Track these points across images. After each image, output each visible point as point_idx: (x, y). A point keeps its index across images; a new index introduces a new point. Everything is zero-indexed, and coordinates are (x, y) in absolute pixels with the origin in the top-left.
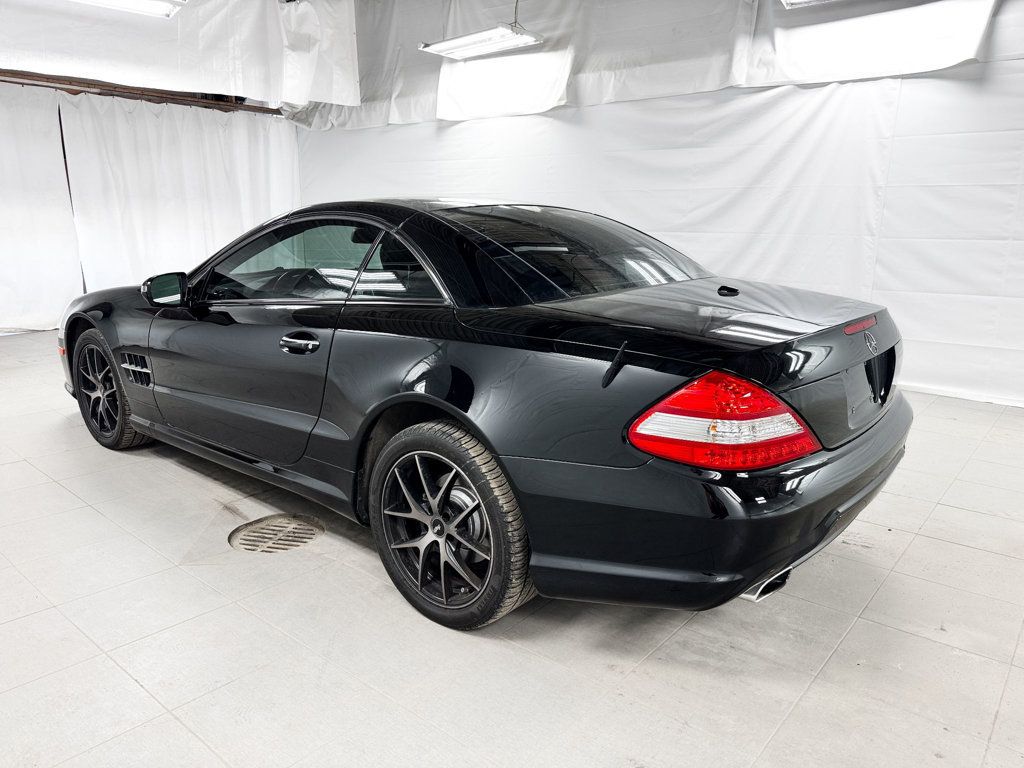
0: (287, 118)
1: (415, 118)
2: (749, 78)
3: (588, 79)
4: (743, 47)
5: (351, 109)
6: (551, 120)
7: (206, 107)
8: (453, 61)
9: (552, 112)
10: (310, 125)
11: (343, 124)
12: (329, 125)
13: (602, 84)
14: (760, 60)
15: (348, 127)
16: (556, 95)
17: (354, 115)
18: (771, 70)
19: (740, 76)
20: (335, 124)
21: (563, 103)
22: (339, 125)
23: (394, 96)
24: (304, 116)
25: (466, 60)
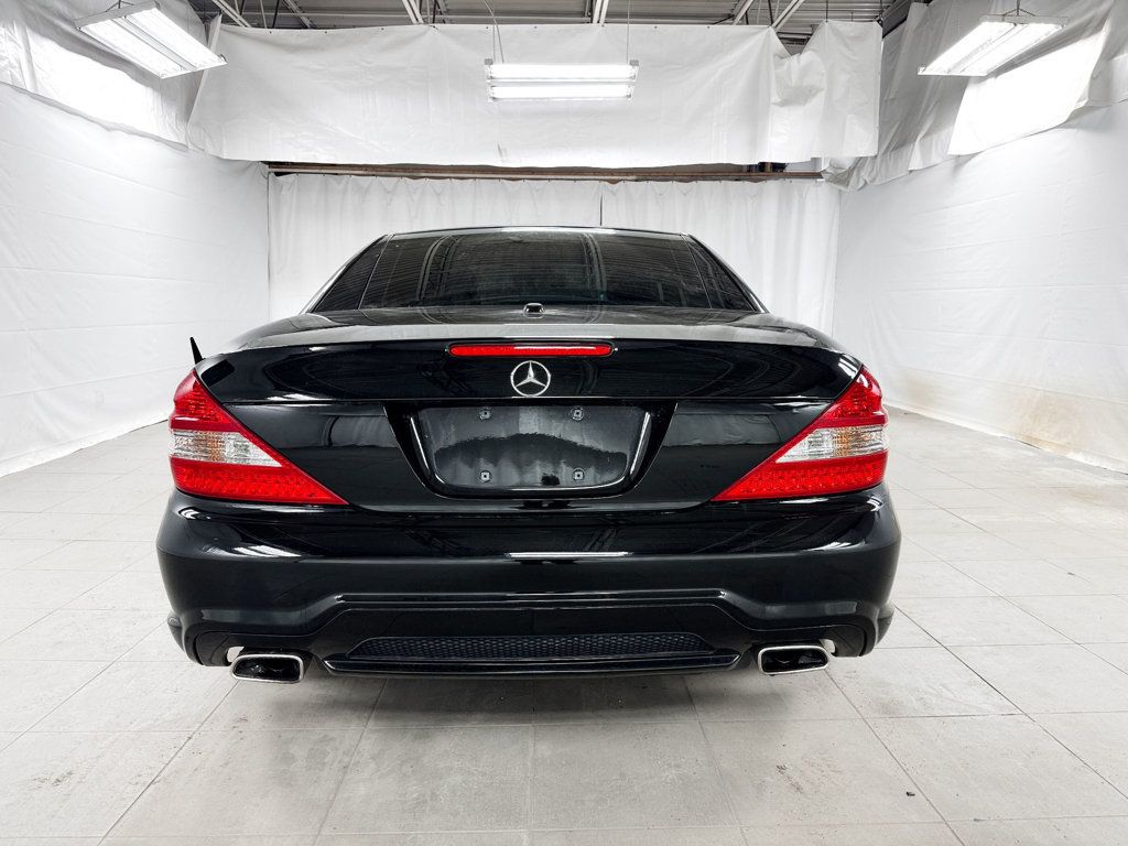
0: (827, 181)
6: (1074, 131)
8: (977, 81)
9: (1074, 122)
11: (874, 179)
16: (1077, 94)
17: (883, 167)
20: (867, 179)
21: (1082, 104)
22: (871, 181)
23: (920, 136)
24: (845, 176)
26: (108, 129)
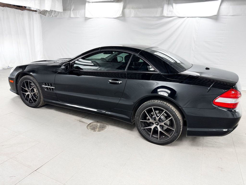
0: (38, 13)
1: (78, 16)
2: (167, 14)
3: (127, 11)
4: (166, 7)
5: (59, 12)
6: (117, 20)
7: (16, 9)
8: (89, 2)
9: (117, 18)
10: (45, 15)
11: (56, 16)
12: (52, 16)
13: (131, 12)
14: (170, 10)
15: (58, 17)
16: (119, 14)
17: (59, 14)
18: (172, 13)
19: (165, 13)
20: (53, 16)
21: (121, 16)
22: (55, 16)
23: (72, 10)
24: (44, 13)
25: (92, 2)
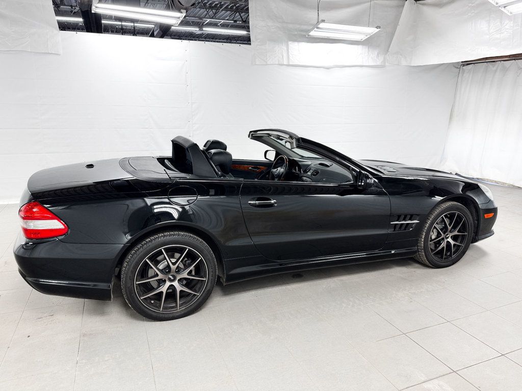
26: (328, 68)
